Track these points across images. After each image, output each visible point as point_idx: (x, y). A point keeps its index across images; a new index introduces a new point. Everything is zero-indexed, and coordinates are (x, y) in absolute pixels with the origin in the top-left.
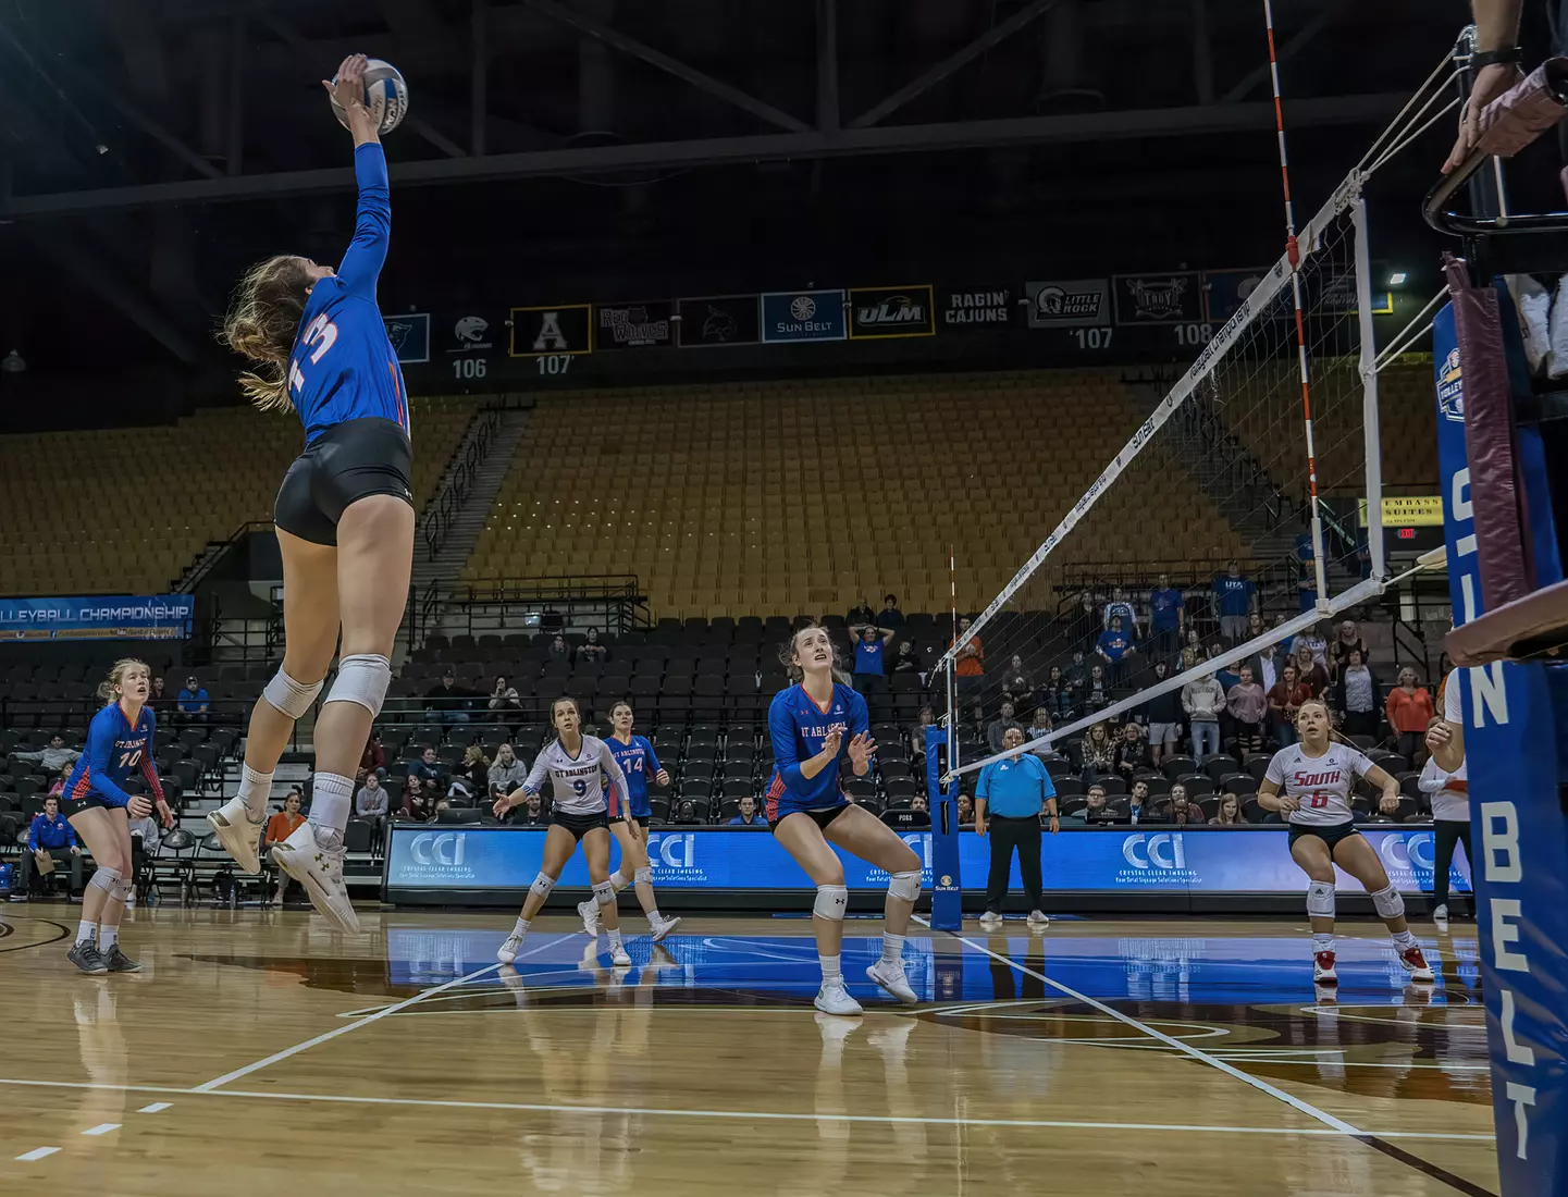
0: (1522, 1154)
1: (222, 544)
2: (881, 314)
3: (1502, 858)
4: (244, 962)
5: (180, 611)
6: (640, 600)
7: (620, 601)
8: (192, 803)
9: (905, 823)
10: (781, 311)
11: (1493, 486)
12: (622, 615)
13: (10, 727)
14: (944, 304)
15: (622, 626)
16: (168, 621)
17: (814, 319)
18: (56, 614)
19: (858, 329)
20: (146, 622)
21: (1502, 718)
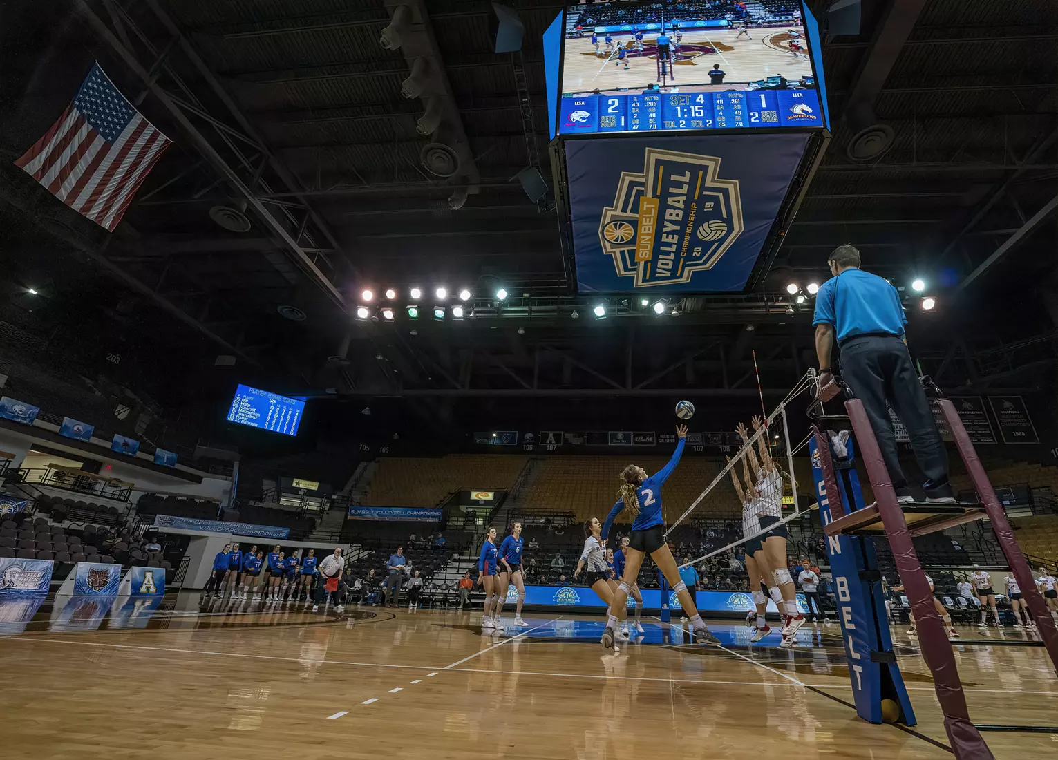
0: (860, 689)
1: (452, 494)
2: (641, 439)
3: (844, 594)
4: (449, 626)
5: (438, 513)
6: (573, 516)
7: (567, 516)
8: (436, 575)
9: (652, 587)
10: (614, 437)
11: (831, 485)
12: (568, 521)
13: (381, 547)
14: (658, 437)
15: (568, 524)
16: (435, 517)
17: (623, 439)
18: (399, 512)
19: (635, 443)
20: (428, 516)
21: (839, 552)
